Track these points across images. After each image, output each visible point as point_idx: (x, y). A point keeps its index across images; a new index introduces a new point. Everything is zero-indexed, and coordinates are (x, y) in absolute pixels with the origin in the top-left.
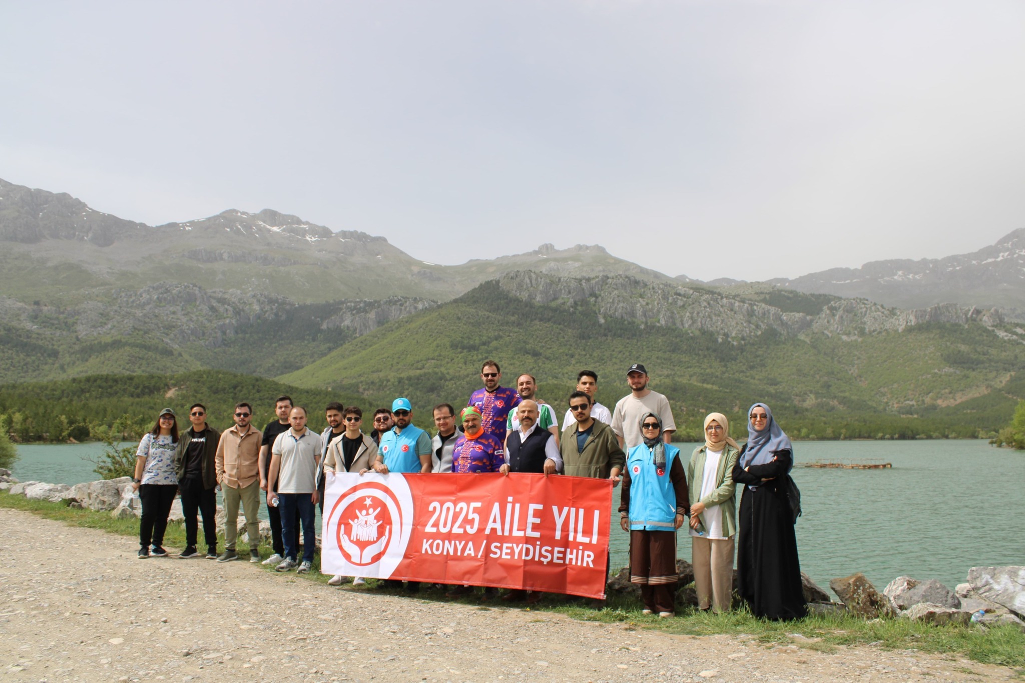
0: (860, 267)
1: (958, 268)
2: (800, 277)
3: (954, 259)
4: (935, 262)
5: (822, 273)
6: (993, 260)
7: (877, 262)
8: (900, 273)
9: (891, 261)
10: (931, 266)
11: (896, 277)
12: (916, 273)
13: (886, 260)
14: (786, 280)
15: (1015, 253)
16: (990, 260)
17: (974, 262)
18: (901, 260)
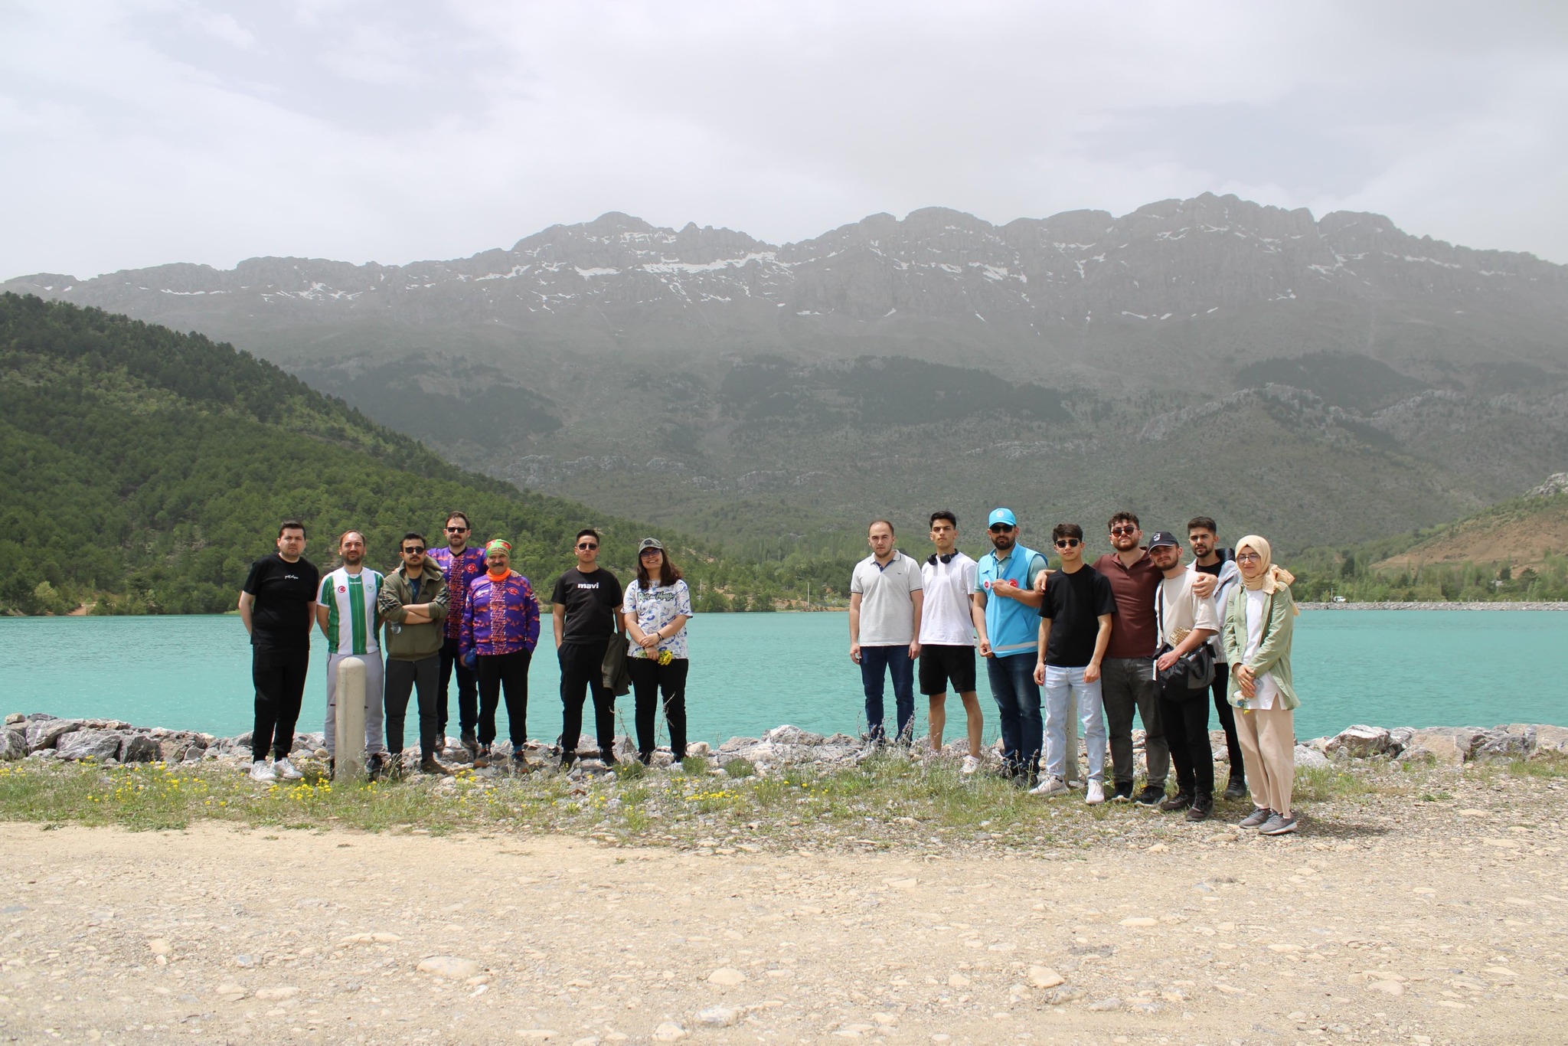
0: (232, 267)
1: (428, 286)
2: (101, 276)
3: (426, 268)
4: (392, 270)
5: (147, 271)
6: (498, 276)
7: (269, 259)
8: (318, 286)
9: (304, 262)
10: (383, 278)
11: (304, 294)
12: (350, 290)
13: (291, 258)
14: (70, 280)
15: (540, 267)
16: (491, 276)
17: (461, 277)
18: (328, 261)
